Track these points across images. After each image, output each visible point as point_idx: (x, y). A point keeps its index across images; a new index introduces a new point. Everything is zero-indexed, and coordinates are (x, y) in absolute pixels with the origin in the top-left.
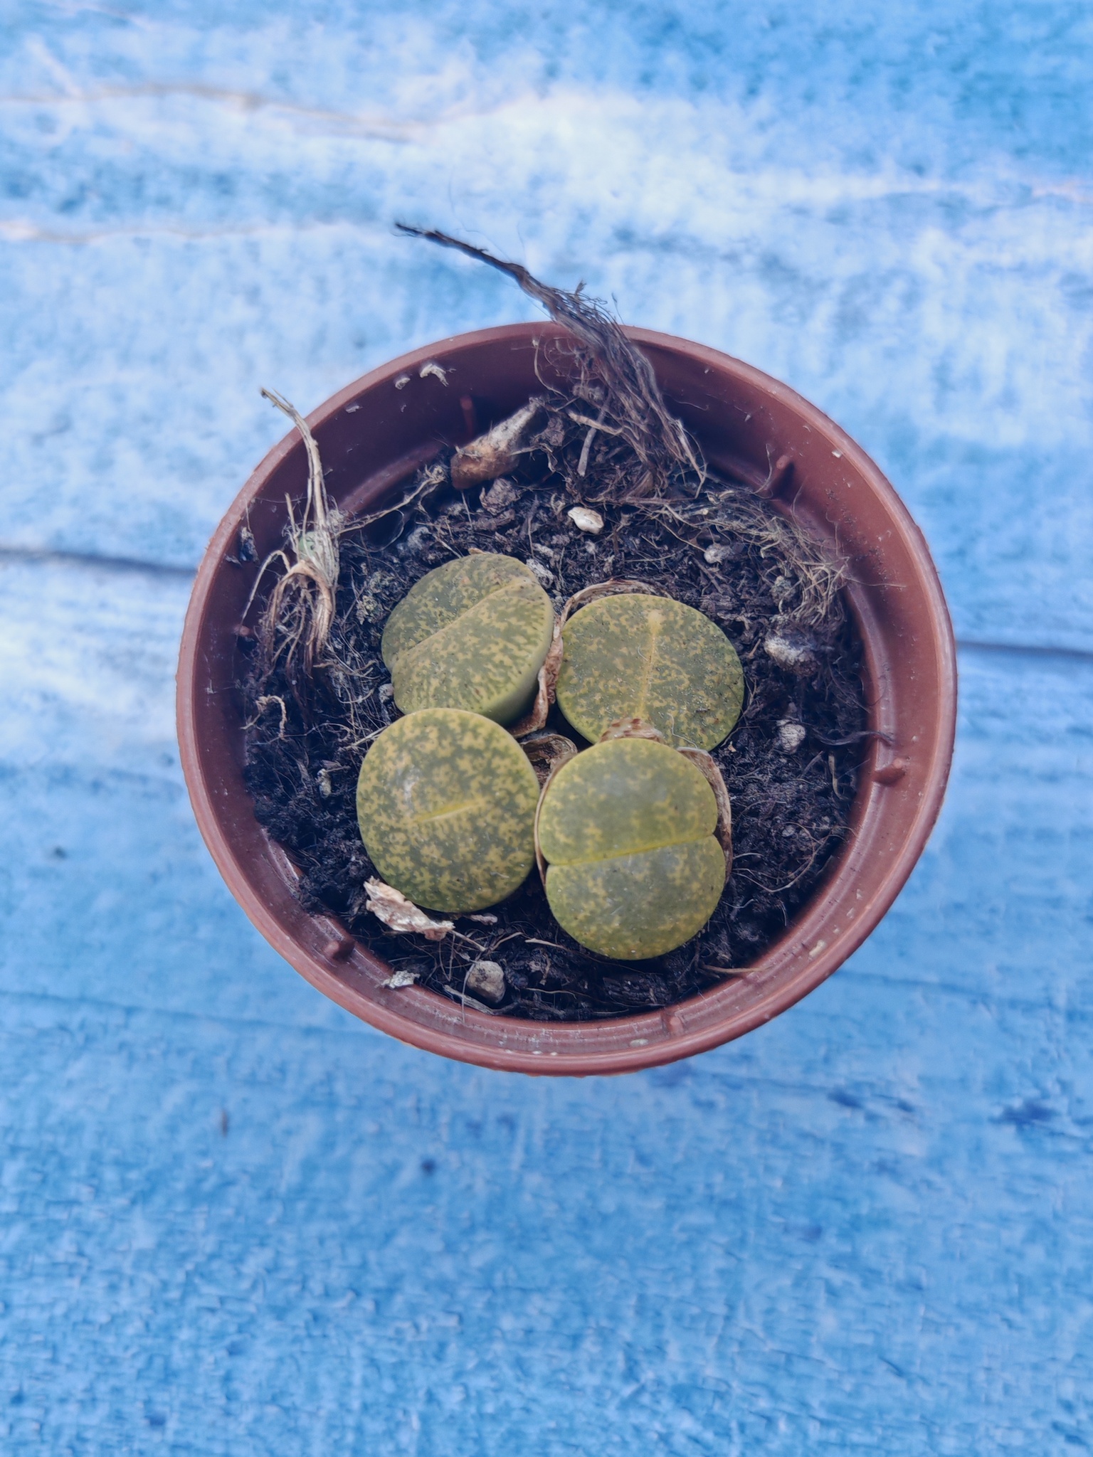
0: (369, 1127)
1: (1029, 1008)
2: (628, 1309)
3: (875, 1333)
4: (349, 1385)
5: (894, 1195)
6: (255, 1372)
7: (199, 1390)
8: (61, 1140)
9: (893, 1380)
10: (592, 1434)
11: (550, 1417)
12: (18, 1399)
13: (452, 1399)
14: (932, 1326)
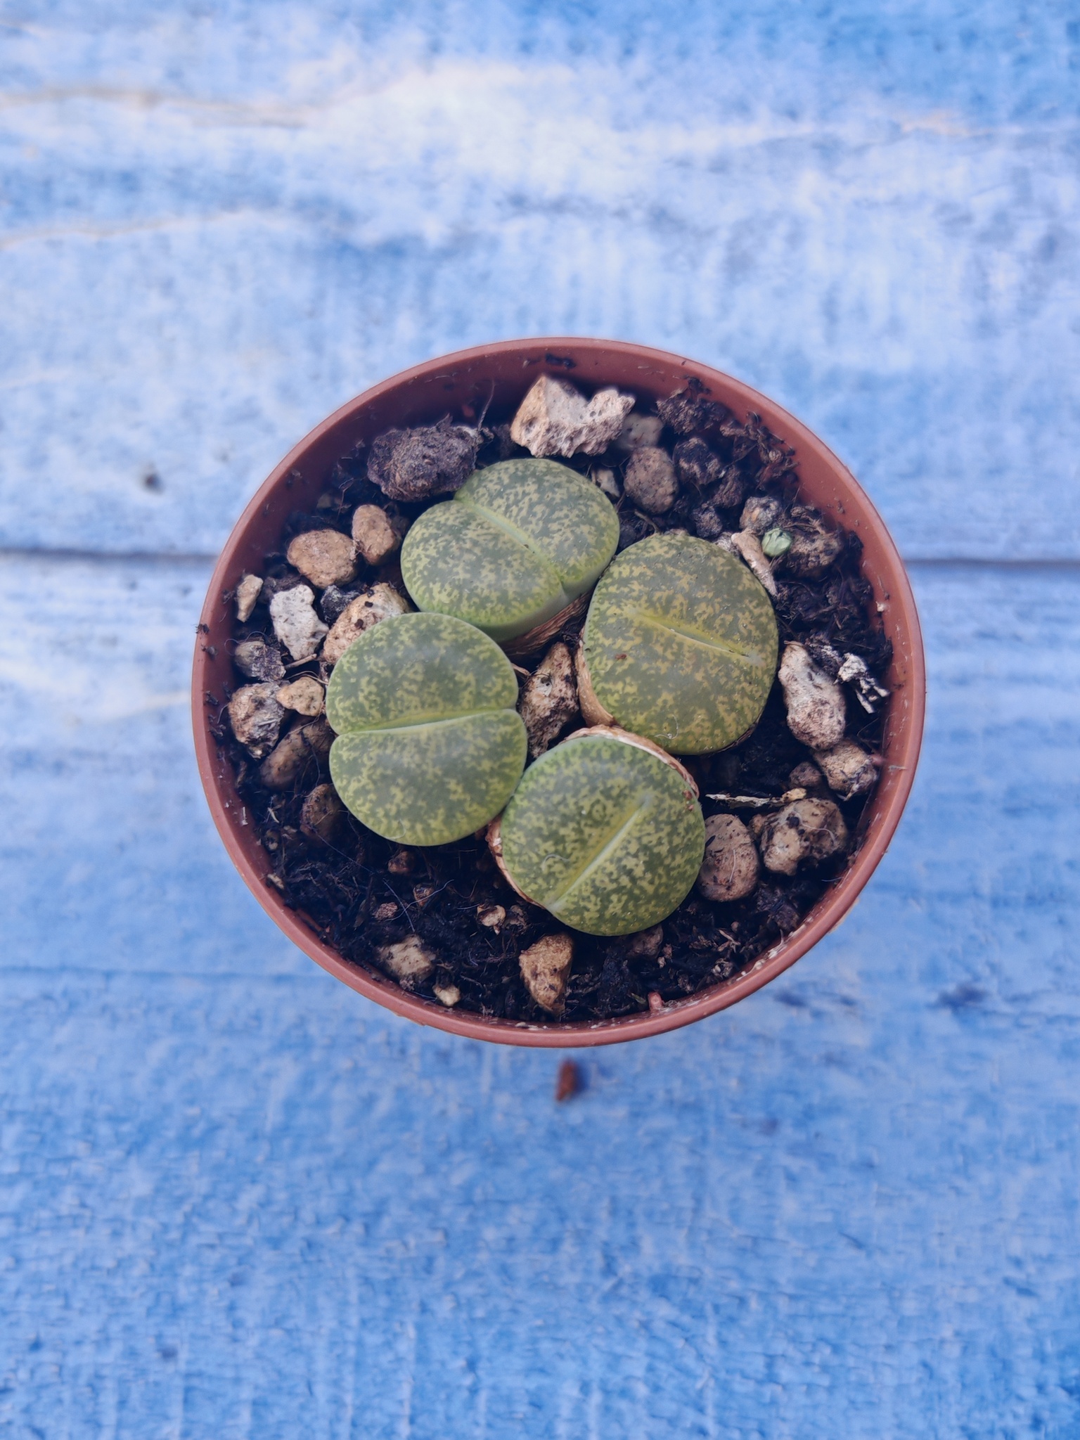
0: (344, 1064)
1: (956, 899)
2: (602, 1211)
3: (834, 1211)
4: (346, 1303)
5: (841, 1084)
6: (257, 1300)
7: (207, 1321)
8: (55, 1101)
9: (853, 1252)
10: (578, 1328)
12: (36, 1346)
13: (444, 1308)
14: (884, 1199)
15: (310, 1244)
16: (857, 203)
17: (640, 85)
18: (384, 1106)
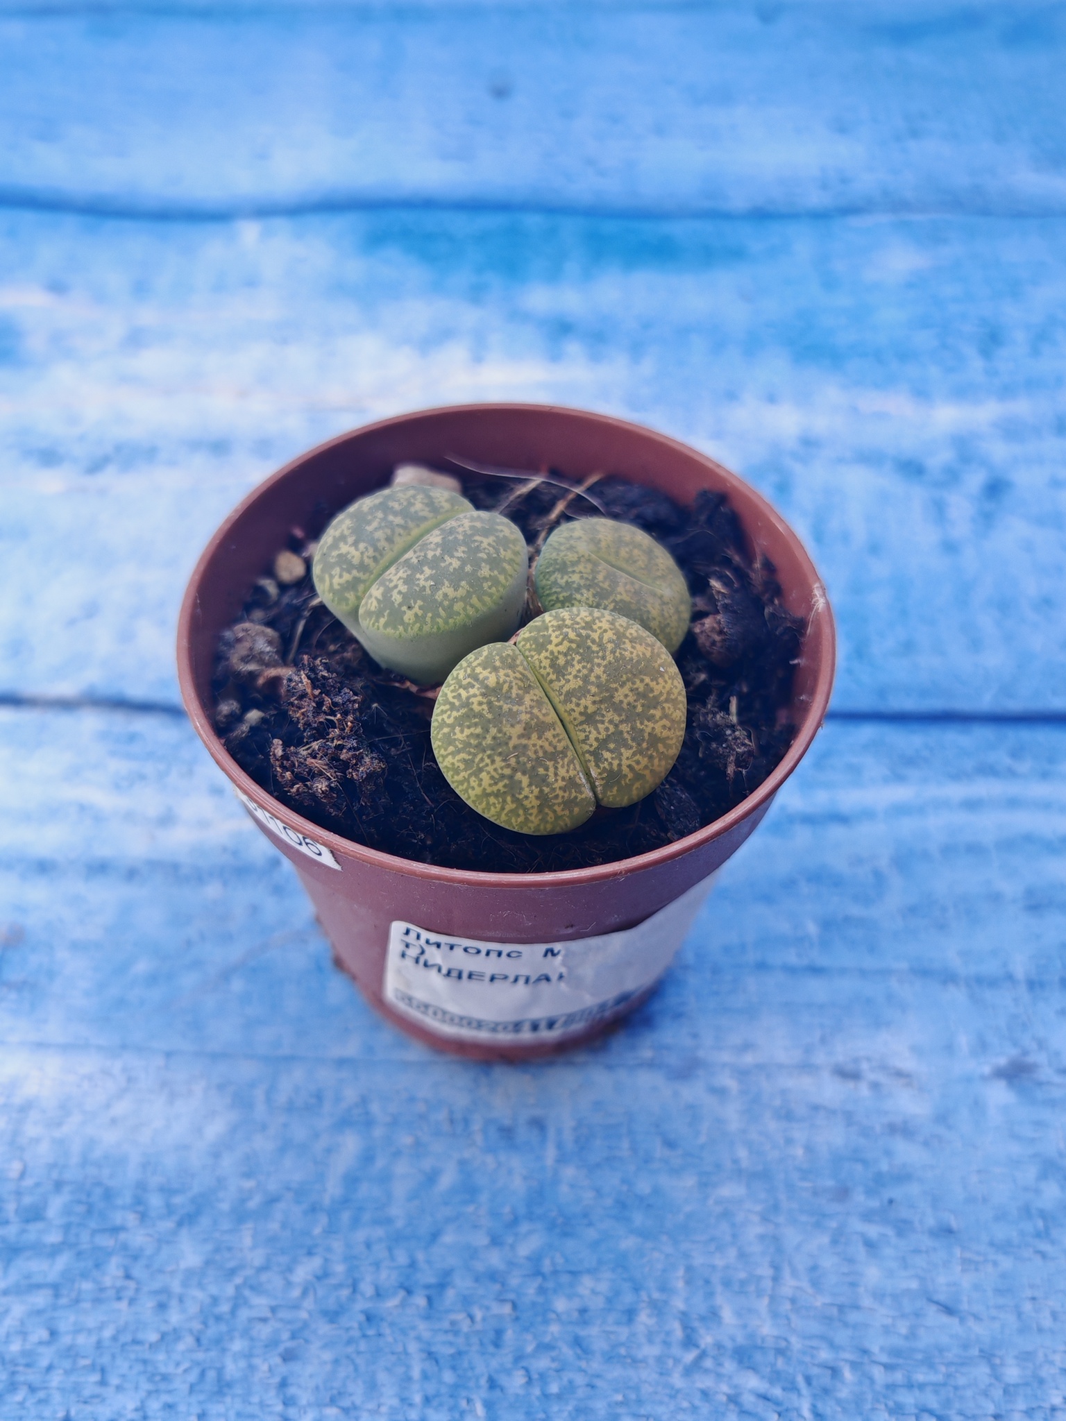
0: (406, 1140)
2: (678, 1281)
3: (920, 1278)
4: (409, 1379)
5: (908, 1153)
6: (311, 1376)
7: (255, 1399)
8: (106, 1172)
9: (945, 1319)
10: (661, 1403)
11: (616, 1391)
13: (516, 1382)
14: (969, 1265)
15: (370, 1318)
18: (448, 1178)
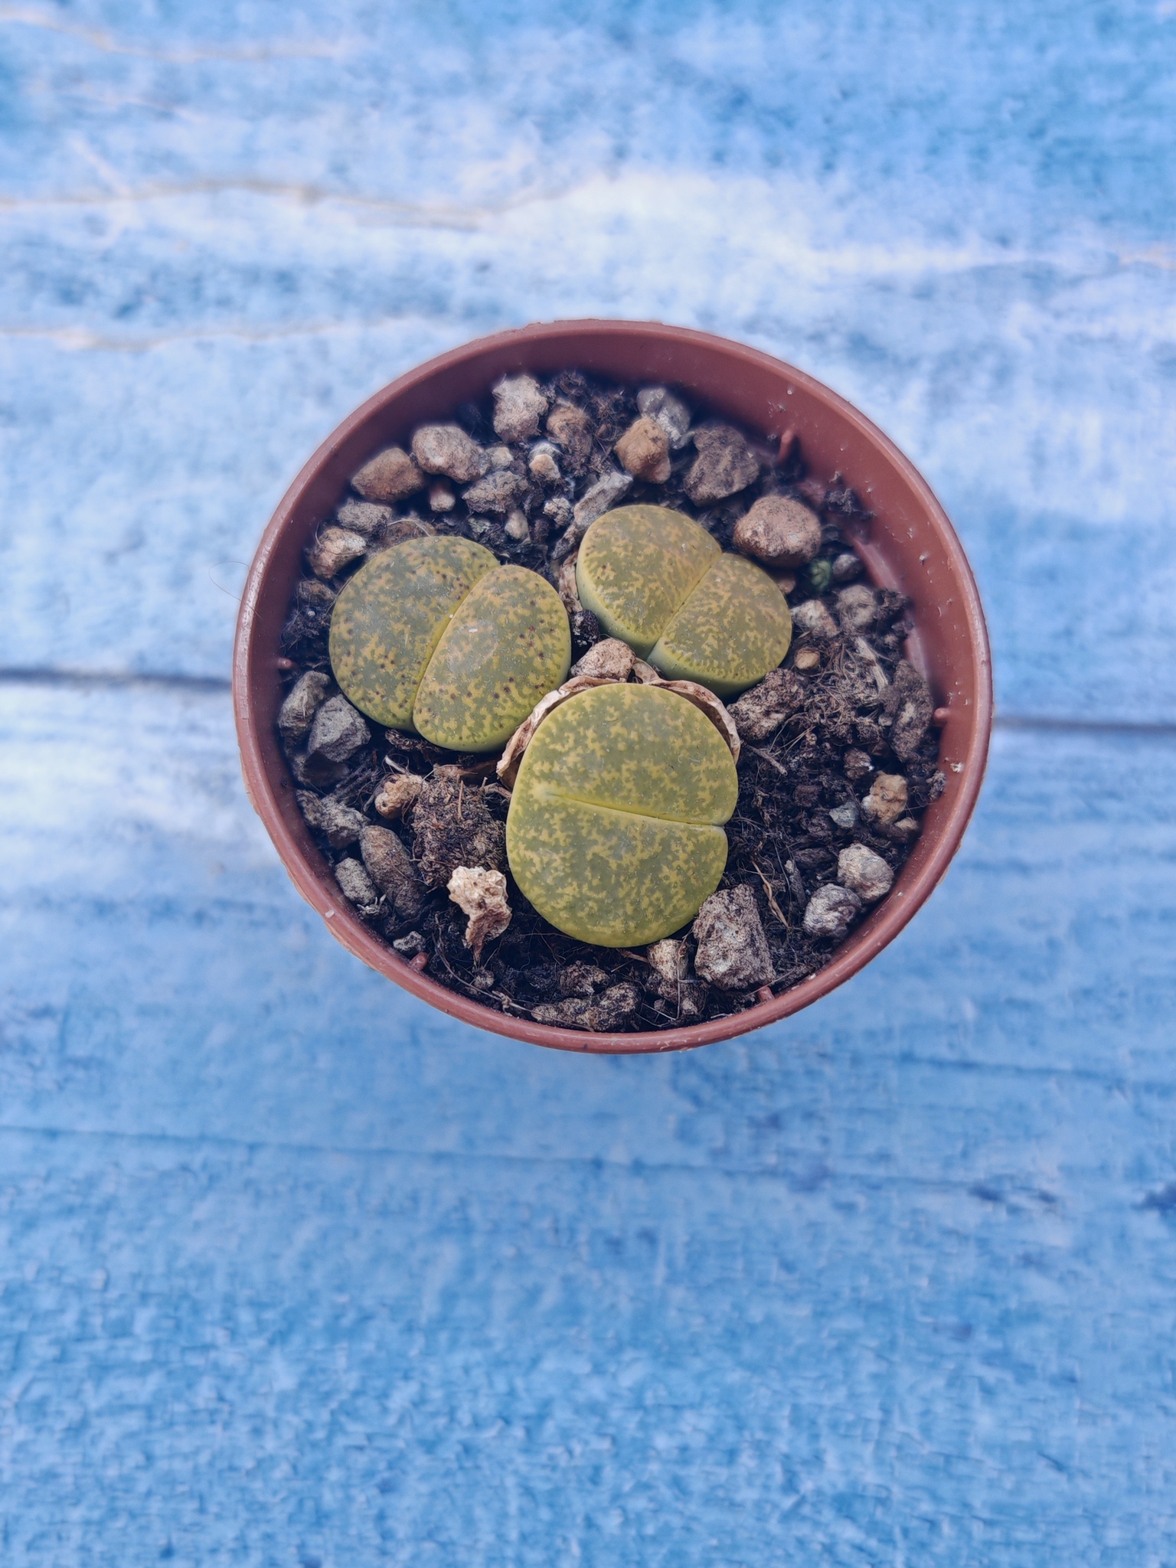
0: (507, 1251)
1: (1165, 1091)
2: (783, 1419)
3: (1033, 1429)
4: (505, 1515)
5: (1041, 1288)
6: (408, 1509)
7: (353, 1531)
8: (193, 1283)
9: (1052, 1475)
10: (756, 1549)
11: (712, 1535)
12: (168, 1553)
13: (612, 1523)
14: (1089, 1418)
15: (468, 1449)
16: (1070, 338)
17: (841, 202)
18: (551, 1297)
